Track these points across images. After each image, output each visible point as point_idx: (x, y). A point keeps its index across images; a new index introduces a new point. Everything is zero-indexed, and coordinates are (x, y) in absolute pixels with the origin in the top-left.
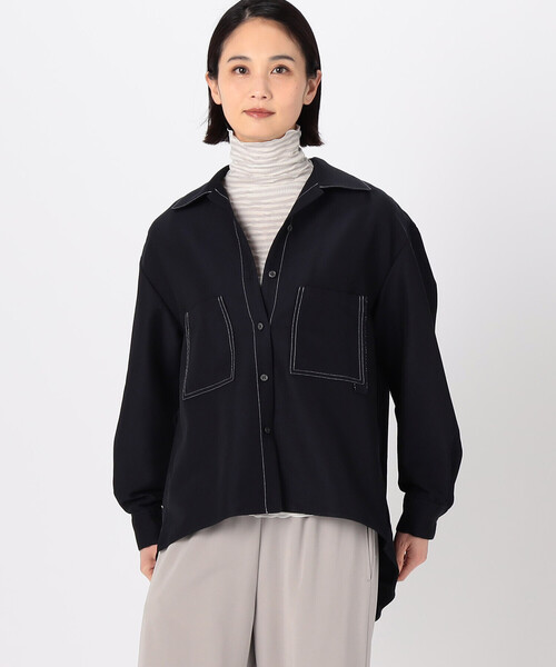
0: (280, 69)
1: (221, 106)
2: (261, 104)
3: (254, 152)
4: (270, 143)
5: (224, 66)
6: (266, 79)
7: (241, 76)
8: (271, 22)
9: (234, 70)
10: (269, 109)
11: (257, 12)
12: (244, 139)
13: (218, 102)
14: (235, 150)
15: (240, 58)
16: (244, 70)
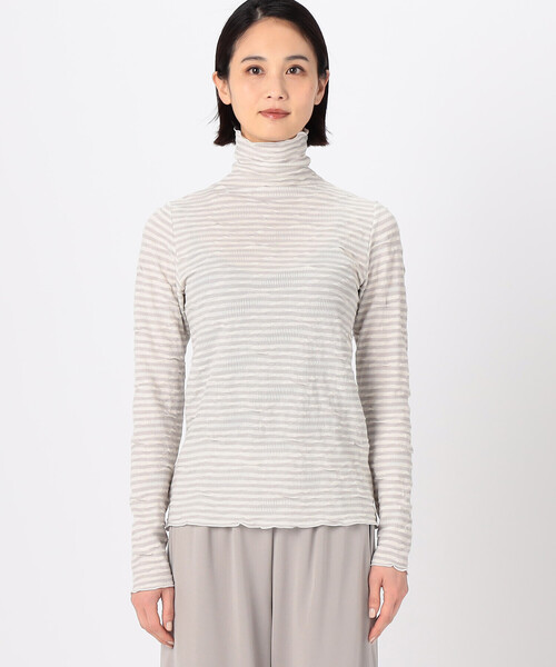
0: (293, 70)
1: (230, 105)
2: (277, 105)
3: (264, 152)
4: (282, 143)
5: (237, 66)
6: (282, 79)
7: (255, 76)
8: (285, 22)
9: (248, 70)
10: (285, 109)
11: (269, 12)
12: (254, 139)
13: (226, 102)
14: (241, 150)
15: (255, 58)
16: (256, 70)
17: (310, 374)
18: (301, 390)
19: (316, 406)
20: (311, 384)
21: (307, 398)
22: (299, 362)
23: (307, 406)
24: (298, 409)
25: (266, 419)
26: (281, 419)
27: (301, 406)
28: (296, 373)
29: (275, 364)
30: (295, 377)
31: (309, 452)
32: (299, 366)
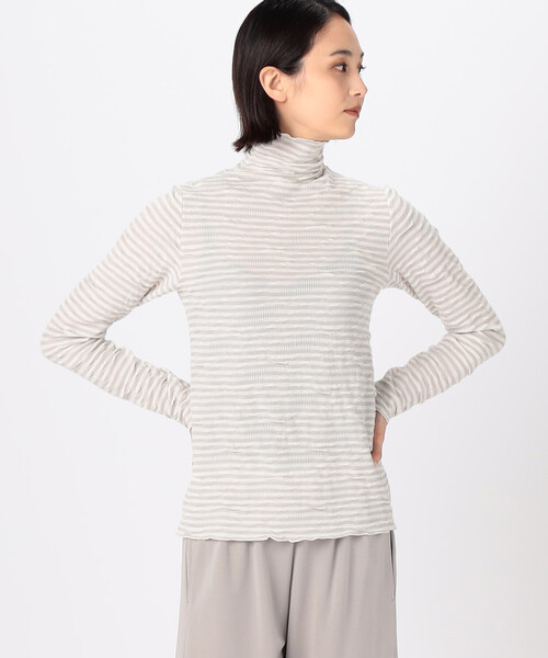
17: (333, 383)
18: (323, 400)
19: (341, 415)
20: (334, 393)
21: (330, 408)
22: (320, 371)
25: (289, 429)
26: (304, 429)
28: (318, 382)
29: (294, 374)
30: (316, 386)
31: (334, 461)
32: (320, 374)
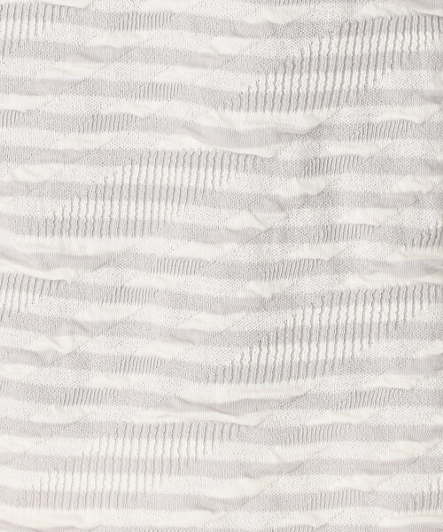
23: (275, 252)
24: (231, 271)
27: (245, 254)
